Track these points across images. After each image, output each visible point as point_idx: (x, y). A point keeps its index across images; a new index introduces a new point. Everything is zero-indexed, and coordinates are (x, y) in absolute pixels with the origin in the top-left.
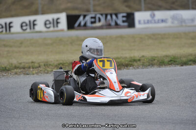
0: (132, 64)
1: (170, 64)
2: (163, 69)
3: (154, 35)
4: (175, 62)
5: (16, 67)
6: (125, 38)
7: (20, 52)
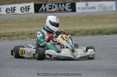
0: (75, 34)
1: (98, 34)
3: (88, 16)
4: (101, 33)
6: (70, 18)
7: (5, 26)
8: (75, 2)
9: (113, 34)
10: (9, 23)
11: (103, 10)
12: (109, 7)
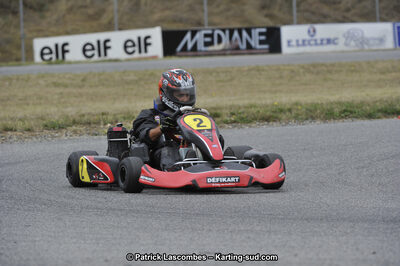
0: (276, 118)
1: (343, 117)
2: (332, 125)
3: (314, 66)
4: (351, 112)
5: (75, 123)
6: (263, 70)
7: (81, 95)
8: (277, 25)
9: (385, 117)
10: (91, 86)
11: (357, 49)
12: (375, 39)
